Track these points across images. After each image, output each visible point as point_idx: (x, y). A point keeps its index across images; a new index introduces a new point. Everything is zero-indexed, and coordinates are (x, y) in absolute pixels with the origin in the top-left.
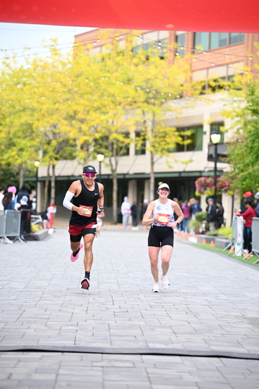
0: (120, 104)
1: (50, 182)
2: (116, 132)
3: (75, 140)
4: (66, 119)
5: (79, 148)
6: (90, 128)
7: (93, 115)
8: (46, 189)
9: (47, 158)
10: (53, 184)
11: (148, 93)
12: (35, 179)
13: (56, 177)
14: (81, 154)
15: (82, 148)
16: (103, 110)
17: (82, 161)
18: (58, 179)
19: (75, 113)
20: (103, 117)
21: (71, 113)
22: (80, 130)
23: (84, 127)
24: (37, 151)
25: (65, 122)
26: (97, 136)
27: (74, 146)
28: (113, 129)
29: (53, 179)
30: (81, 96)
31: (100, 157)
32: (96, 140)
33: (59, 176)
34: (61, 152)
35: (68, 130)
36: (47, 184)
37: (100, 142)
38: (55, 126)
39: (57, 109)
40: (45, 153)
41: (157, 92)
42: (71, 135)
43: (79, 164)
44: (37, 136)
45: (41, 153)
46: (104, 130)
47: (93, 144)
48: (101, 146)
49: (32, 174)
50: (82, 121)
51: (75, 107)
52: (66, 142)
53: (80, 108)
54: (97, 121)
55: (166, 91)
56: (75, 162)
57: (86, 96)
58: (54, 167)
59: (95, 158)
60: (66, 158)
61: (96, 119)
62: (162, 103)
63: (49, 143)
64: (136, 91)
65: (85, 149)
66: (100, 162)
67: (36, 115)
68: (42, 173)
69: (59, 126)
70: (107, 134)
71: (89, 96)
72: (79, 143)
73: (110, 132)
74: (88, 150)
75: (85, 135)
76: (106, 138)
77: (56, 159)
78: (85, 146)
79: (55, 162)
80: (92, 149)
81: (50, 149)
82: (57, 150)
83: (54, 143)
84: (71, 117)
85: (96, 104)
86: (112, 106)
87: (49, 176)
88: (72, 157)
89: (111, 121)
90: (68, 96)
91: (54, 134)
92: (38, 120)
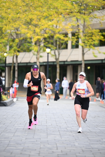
0: (61, 14)
1: (14, 67)
2: (59, 33)
3: (31, 39)
4: (25, 24)
5: (33, 44)
6: (41, 30)
7: (43, 21)
8: (12, 71)
9: (12, 51)
10: (16, 68)
11: (81, 6)
12: (4, 65)
13: (18, 63)
14: (35, 48)
15: (36, 44)
16: (50, 18)
17: (36, 53)
18: (20, 65)
19: (31, 20)
20: (50, 23)
21: (28, 20)
22: (34, 32)
23: (37, 30)
24: (5, 46)
25: (24, 27)
26: (46, 36)
27: (31, 42)
28: (57, 31)
29: (16, 65)
30: (35, 8)
31: (48, 50)
32: (45, 39)
33: (21, 63)
34: (22, 47)
35: (26, 32)
36: (12, 68)
37: (48, 40)
38: (17, 29)
39: (19, 17)
40: (11, 47)
41: (87, 5)
42: (29, 35)
43: (34, 54)
44: (6, 36)
45: (8, 47)
46: (50, 32)
47: (43, 41)
48: (48, 42)
49: (2, 62)
50: (36, 26)
51: (31, 16)
52: (25, 40)
53: (34, 17)
54: (46, 26)
55: (93, 4)
56: (31, 54)
57: (38, 9)
58: (17, 57)
59: (44, 51)
60: (25, 51)
61: (45, 24)
62: (90, 13)
63: (13, 41)
64: (72, 4)
65: (38, 44)
66: (48, 53)
67: (5, 22)
68: (9, 61)
69: (20, 29)
70: (53, 34)
71: (41, 9)
72: (34, 41)
73: (55, 33)
74: (39, 45)
75: (38, 35)
76: (52, 37)
77: (18, 51)
78: (38, 43)
79: (18, 53)
80: (42, 45)
81: (14, 45)
82: (19, 46)
83: (17, 41)
84: (28, 23)
85: (45, 14)
86: (56, 15)
87: (14, 63)
88: (29, 50)
89: (55, 26)
90: (26, 8)
91: (17, 34)
92: (6, 25)
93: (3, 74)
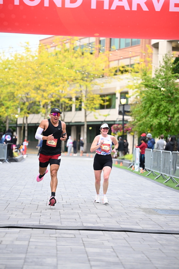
0: (66, 81)
1: (24, 127)
2: (64, 97)
3: (39, 102)
4: (34, 89)
5: (42, 107)
6: (48, 95)
7: (50, 87)
8: (22, 131)
9: (23, 113)
10: (26, 128)
11: (83, 74)
12: (15, 125)
13: (28, 124)
14: (43, 111)
15: (44, 107)
16: (56, 84)
17: (44, 115)
18: (30, 125)
19: (40, 86)
20: (56, 88)
21: (37, 86)
22: (43, 96)
23: (45, 94)
24: (17, 108)
25: (34, 91)
26: (53, 99)
27: (39, 105)
28: (63, 96)
29: (26, 125)
30: (43, 76)
32: (52, 102)
33: (30, 124)
34: (31, 109)
35: (35, 96)
36: (23, 128)
37: (55, 103)
38: (27, 94)
39: (29, 84)
40: (22, 109)
41: (89, 74)
42: (37, 99)
43: (42, 116)
44: (17, 100)
45: (19, 109)
46: (57, 96)
47: (50, 104)
48: (55, 105)
49: (14, 122)
50: (44, 91)
51: (39, 83)
52: (34, 103)
53: (43, 83)
54: (53, 91)
55: (94, 73)
56: (39, 115)
57: (46, 76)
58: (27, 118)
60: (34, 113)
61: (52, 89)
62: (92, 80)
63: (24, 104)
64: (76, 73)
65: (45, 107)
67: (16, 87)
68: (20, 122)
69: (30, 93)
70: (59, 98)
71: (48, 76)
72: (42, 104)
73: (61, 97)
74: (47, 108)
75: (45, 99)
76: (58, 101)
77: (28, 113)
79: (27, 115)
80: (49, 107)
81: (25, 107)
82: (29, 108)
83: (27, 104)
84: (37, 89)
85: (52, 81)
86: (62, 82)
87: (24, 124)
88: (37, 112)
89: (61, 91)
90: (35, 76)
91: (27, 98)
92: (18, 90)
93: (15, 134)
